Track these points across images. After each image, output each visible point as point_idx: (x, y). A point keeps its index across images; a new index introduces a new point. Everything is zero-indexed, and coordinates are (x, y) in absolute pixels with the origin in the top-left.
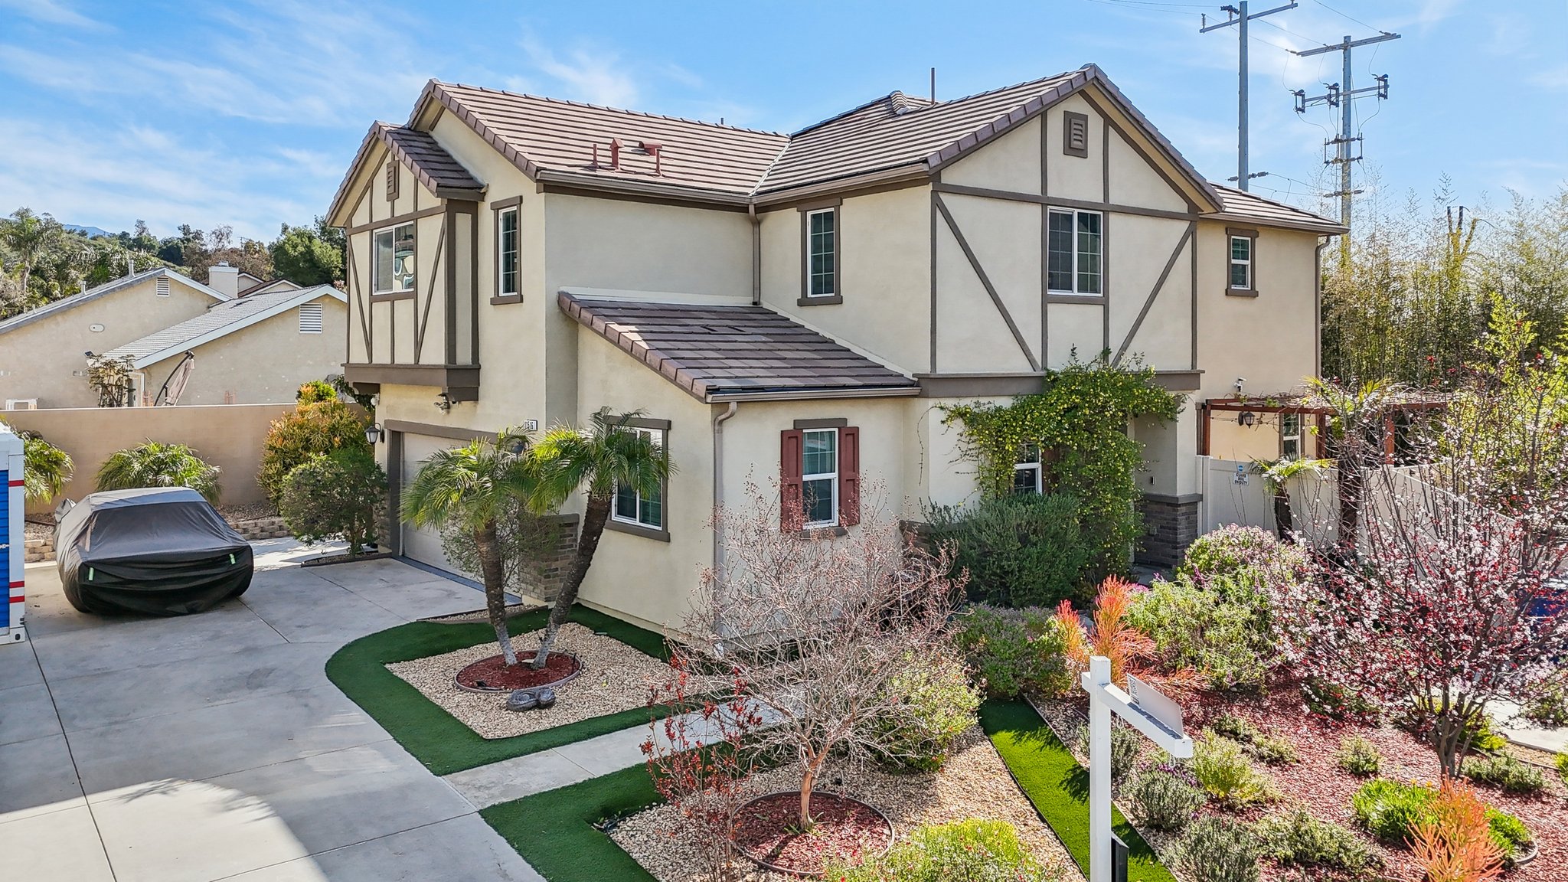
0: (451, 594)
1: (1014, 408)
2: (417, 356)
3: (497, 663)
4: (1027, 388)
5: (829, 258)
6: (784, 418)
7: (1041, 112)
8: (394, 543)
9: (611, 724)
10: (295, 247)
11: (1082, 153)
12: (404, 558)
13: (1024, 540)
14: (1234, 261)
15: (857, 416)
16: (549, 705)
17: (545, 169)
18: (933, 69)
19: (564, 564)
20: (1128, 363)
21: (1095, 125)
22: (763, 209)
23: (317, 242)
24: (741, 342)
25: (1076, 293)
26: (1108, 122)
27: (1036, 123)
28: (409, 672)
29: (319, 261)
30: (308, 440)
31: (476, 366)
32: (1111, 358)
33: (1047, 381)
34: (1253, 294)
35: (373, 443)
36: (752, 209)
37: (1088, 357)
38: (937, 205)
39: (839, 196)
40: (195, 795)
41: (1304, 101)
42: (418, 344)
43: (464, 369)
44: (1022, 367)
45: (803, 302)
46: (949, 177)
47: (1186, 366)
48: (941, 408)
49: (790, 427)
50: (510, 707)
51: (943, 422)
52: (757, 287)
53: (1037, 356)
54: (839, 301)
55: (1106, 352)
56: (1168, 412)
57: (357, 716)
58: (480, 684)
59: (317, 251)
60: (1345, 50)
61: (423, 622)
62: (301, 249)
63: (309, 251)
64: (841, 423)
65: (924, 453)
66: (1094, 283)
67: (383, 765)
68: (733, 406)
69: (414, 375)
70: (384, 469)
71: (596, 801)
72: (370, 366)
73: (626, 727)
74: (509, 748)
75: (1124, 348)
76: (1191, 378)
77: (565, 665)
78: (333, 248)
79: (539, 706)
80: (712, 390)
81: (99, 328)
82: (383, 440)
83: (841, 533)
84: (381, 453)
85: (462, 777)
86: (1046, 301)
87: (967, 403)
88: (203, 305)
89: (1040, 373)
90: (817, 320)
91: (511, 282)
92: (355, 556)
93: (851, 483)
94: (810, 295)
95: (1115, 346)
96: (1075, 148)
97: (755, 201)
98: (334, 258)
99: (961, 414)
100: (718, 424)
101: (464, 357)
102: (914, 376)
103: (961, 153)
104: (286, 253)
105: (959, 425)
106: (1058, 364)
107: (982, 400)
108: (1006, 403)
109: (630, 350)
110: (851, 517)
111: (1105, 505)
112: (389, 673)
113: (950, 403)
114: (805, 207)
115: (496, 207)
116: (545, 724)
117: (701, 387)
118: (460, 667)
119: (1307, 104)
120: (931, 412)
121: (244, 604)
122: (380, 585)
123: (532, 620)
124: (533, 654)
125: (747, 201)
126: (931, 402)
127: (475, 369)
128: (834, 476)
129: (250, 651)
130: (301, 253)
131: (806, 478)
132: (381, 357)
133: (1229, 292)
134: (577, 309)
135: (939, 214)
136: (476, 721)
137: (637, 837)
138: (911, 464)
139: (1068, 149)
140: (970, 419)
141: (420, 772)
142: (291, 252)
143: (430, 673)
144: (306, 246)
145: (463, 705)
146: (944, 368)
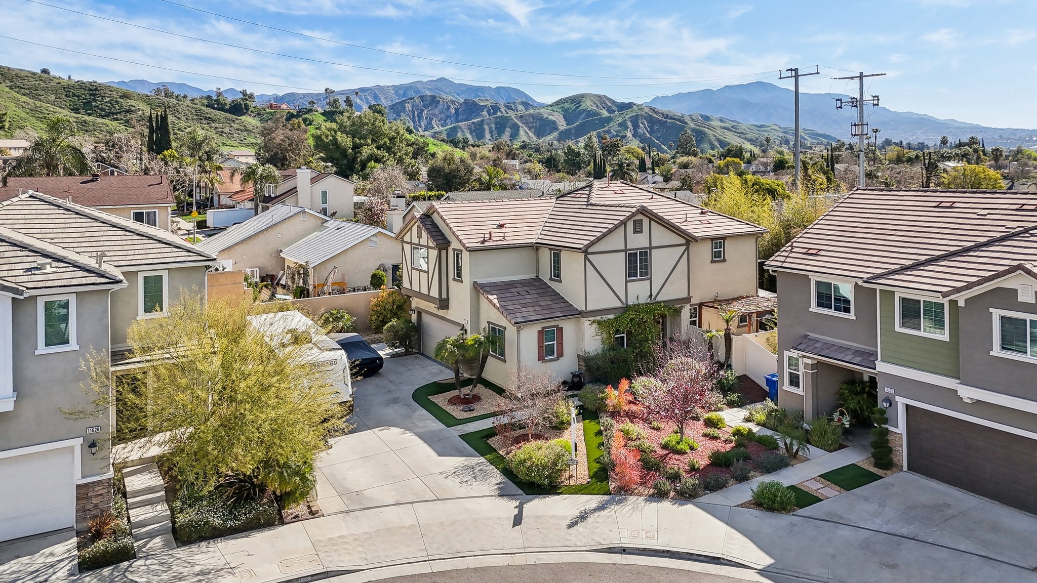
0: (443, 372)
1: (615, 318)
2: (428, 293)
3: (458, 397)
4: (622, 311)
5: (558, 267)
6: (539, 327)
7: (624, 223)
8: (419, 349)
9: (489, 416)
10: (327, 136)
11: (641, 232)
12: (422, 354)
13: (613, 362)
14: (714, 250)
15: (561, 324)
16: (473, 410)
17: (469, 247)
19: (477, 365)
20: (659, 299)
21: (646, 222)
22: (538, 248)
23: (339, 133)
24: (529, 298)
25: (639, 277)
26: (651, 219)
27: (623, 226)
28: (435, 399)
29: (341, 144)
32: (653, 297)
33: (627, 308)
34: (724, 260)
35: (411, 313)
37: (643, 300)
38: (586, 258)
39: (561, 251)
40: (395, 431)
41: (841, 103)
42: (429, 290)
43: (444, 300)
44: (618, 304)
46: (590, 250)
47: (685, 295)
48: (589, 320)
49: (541, 330)
50: (463, 410)
51: (589, 324)
52: (538, 273)
53: (624, 300)
54: (560, 281)
55: (651, 296)
56: (678, 312)
57: (424, 412)
58: (455, 404)
59: (339, 139)
60: (860, 79)
61: (435, 382)
62: (330, 138)
63: (335, 140)
64: (557, 326)
65: (583, 334)
66: (646, 272)
67: (435, 425)
68: (522, 327)
69: (427, 298)
70: (416, 325)
71: (483, 434)
72: (411, 290)
74: (463, 421)
75: (658, 293)
76: (687, 300)
77: (477, 398)
78: (348, 137)
79: (470, 410)
80: (516, 323)
81: (280, 235)
82: (414, 313)
83: (557, 359)
84: (414, 317)
85: (453, 428)
86: (627, 282)
87: (598, 318)
88: (319, 222)
89: (626, 306)
90: (554, 285)
91: (459, 274)
92: (407, 353)
93: (560, 344)
94: (553, 277)
95: (654, 294)
96: (638, 229)
97: (535, 246)
98: (348, 143)
99: (594, 322)
100: (518, 331)
102: (580, 311)
103: (592, 243)
104: (322, 140)
105: (595, 325)
106: (630, 303)
107: (603, 317)
108: (611, 317)
109: (494, 305)
110: (561, 354)
111: (645, 348)
112: (429, 399)
113: (592, 319)
114: (551, 249)
115: (454, 250)
116: (472, 416)
117: (513, 322)
118: (448, 398)
119: (843, 104)
120: (586, 322)
121: (380, 374)
122: (418, 366)
123: (467, 383)
124: (468, 395)
125: (533, 245)
126: (585, 319)
127: (448, 299)
128: (555, 342)
129: (389, 391)
130: (331, 140)
131: (545, 344)
132: (416, 289)
133: (712, 262)
134: (479, 289)
135: (587, 261)
136: (454, 414)
137: (492, 442)
138: (580, 338)
139: (635, 232)
140: (599, 323)
141: (442, 426)
142: (325, 140)
143: (441, 400)
144: (333, 136)
145: (450, 409)
146: (588, 309)
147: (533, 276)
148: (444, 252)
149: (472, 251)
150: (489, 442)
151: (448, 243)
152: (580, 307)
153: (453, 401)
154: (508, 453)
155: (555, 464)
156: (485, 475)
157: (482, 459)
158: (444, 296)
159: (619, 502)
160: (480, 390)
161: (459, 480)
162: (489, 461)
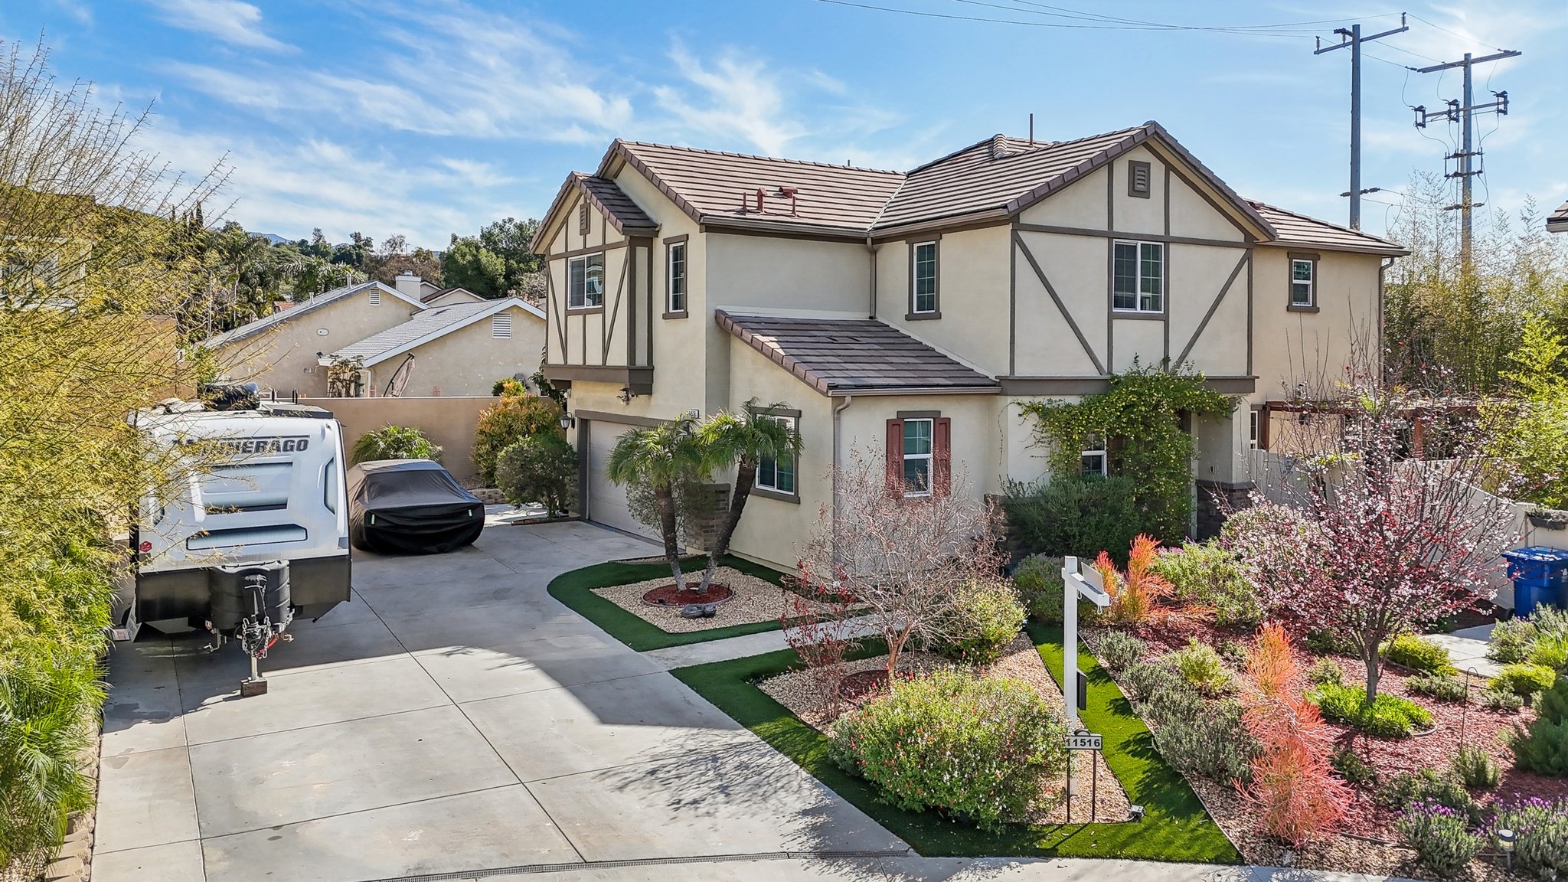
0: (630, 546)
1: (1082, 405)
2: (605, 360)
3: (672, 589)
4: (1094, 389)
5: (931, 282)
6: (889, 410)
7: (1108, 161)
8: (583, 510)
9: (756, 628)
10: (463, 256)
11: (1145, 194)
12: (589, 521)
13: (1085, 511)
14: (1295, 282)
15: (948, 409)
16: (712, 615)
17: (707, 215)
18: (1031, 115)
19: (718, 522)
20: (1183, 372)
21: (1157, 171)
22: (879, 241)
23: (483, 251)
24: (857, 349)
25: (1139, 310)
26: (1169, 167)
27: (1103, 173)
28: (610, 594)
29: (486, 269)
30: (510, 426)
31: (651, 367)
32: (1171, 365)
33: (1111, 383)
34: (1314, 310)
35: (566, 429)
36: (869, 241)
37: (1150, 361)
38: (1016, 240)
39: (939, 232)
40: (482, 657)
41: (1424, 116)
42: (605, 350)
43: (642, 370)
44: (1090, 372)
45: (910, 317)
46: (1026, 218)
47: (1242, 372)
48: (1019, 404)
49: (894, 417)
50: (683, 615)
51: (1020, 415)
52: (873, 305)
53: (1103, 361)
54: (938, 316)
55: (1166, 360)
56: (1225, 411)
57: (575, 617)
58: (661, 601)
59: (484, 260)
60: (1466, 66)
61: (613, 562)
62: (469, 258)
63: (477, 260)
64: (935, 415)
65: (1003, 439)
66: (1157, 303)
67: (600, 645)
68: (848, 399)
69: (601, 374)
70: (575, 449)
71: (748, 669)
72: (566, 366)
73: (767, 630)
74: (685, 639)
75: (1182, 358)
76: (1247, 383)
77: (722, 592)
78: (498, 257)
79: (705, 616)
80: (831, 387)
81: (325, 332)
82: (573, 426)
83: (935, 500)
84: (572, 436)
85: (654, 653)
86: (1111, 317)
87: (1041, 400)
88: (406, 312)
89: (1105, 377)
90: (920, 332)
91: (680, 300)
92: (552, 519)
93: (944, 464)
94: (915, 311)
95: (1174, 356)
96: (1139, 188)
97: (872, 235)
99: (1035, 409)
100: (837, 413)
101: (641, 360)
102: (996, 377)
103: (1036, 199)
104: (456, 262)
105: (1033, 418)
106: (1118, 371)
107: (1054, 398)
108: (1074, 401)
109: (771, 355)
110: (943, 489)
111: (1159, 486)
112: (594, 594)
113: (1026, 400)
114: (913, 239)
115: (667, 242)
116: (709, 627)
117: (823, 384)
118: (644, 592)
119: (1427, 119)
120: (1011, 408)
121: (476, 548)
122: (575, 538)
123: (696, 563)
124: (697, 585)
125: (865, 236)
126: (1010, 399)
127: (649, 370)
128: (930, 456)
129: (491, 577)
130: (469, 262)
131: (906, 457)
132: (575, 359)
133: (1290, 309)
134: (730, 323)
135: (1018, 248)
136: (661, 624)
137: (775, 688)
138: (995, 445)
139: (1134, 192)
140: (1044, 413)
141: (625, 649)
142: (460, 260)
143: (626, 597)
144: (473, 256)
146: (1021, 372)
147: (863, 316)
148: (642, 253)
149: (711, 227)
150: (762, 687)
151: (654, 229)
152: (994, 367)
153: (656, 597)
154: (828, 719)
157: (746, 736)
160: (729, 577)
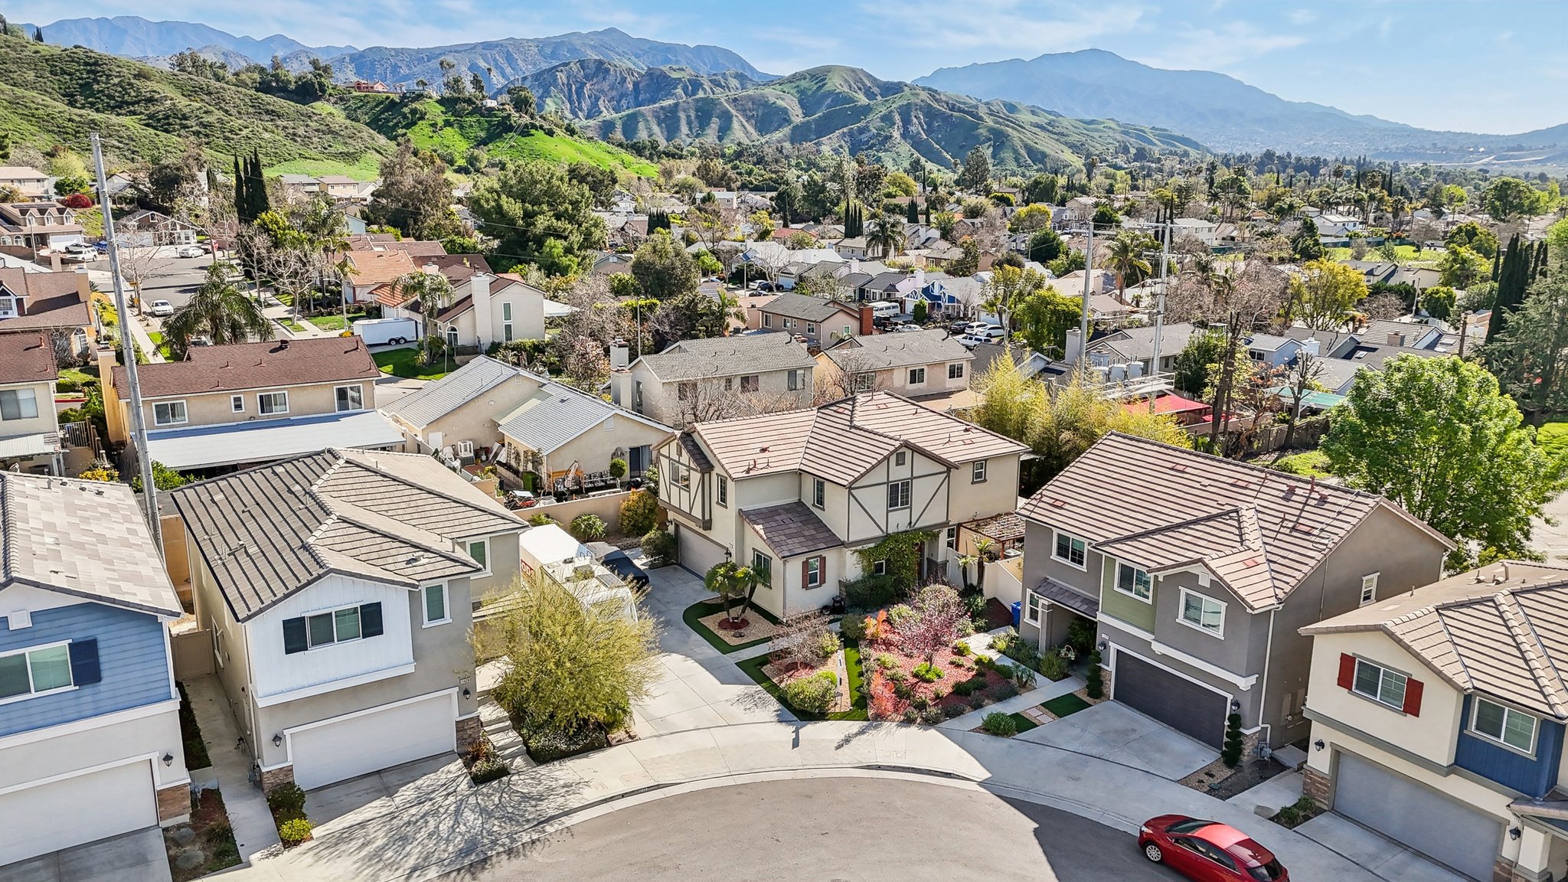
1: (875, 547)
2: (690, 511)
3: (727, 620)
4: (880, 540)
5: (821, 496)
6: (804, 558)
7: (887, 458)
8: (677, 560)
9: (759, 642)
11: (903, 464)
12: (680, 565)
13: (872, 589)
14: (976, 472)
15: (824, 553)
16: (743, 636)
20: (918, 526)
21: (908, 453)
25: (899, 507)
26: (913, 451)
27: (886, 461)
28: (705, 622)
29: (507, 213)
32: (912, 525)
33: (887, 537)
34: (985, 480)
37: (903, 527)
38: (850, 493)
39: (824, 479)
40: (677, 657)
42: (690, 508)
43: (707, 520)
44: (879, 533)
46: (854, 485)
47: (944, 519)
48: (851, 550)
49: (805, 560)
50: (734, 636)
51: (851, 553)
52: (800, 494)
53: (884, 529)
54: (824, 509)
55: (910, 523)
56: (936, 536)
57: (697, 635)
58: (724, 628)
61: (701, 603)
62: (492, 203)
64: (820, 557)
65: (845, 563)
66: (906, 502)
67: (711, 651)
68: (789, 558)
69: (688, 516)
70: (673, 537)
72: (671, 505)
73: (762, 643)
74: (736, 648)
75: (917, 521)
76: (946, 523)
77: (745, 623)
78: (516, 202)
79: (741, 636)
82: (671, 524)
83: (820, 585)
84: (671, 529)
85: (728, 654)
86: (888, 512)
87: (859, 548)
88: (535, 386)
89: (885, 534)
90: (818, 513)
91: (724, 500)
92: (666, 564)
93: (823, 573)
94: (815, 504)
95: (913, 521)
96: (900, 461)
97: (799, 471)
98: (517, 211)
99: (856, 551)
100: (784, 564)
102: (843, 541)
104: (482, 206)
105: (856, 554)
106: (890, 531)
107: (864, 546)
108: (872, 545)
109: (761, 536)
110: (823, 581)
111: (903, 575)
112: (699, 621)
113: (854, 548)
114: (815, 477)
115: (717, 477)
116: (743, 641)
118: (717, 621)
120: (848, 552)
122: (682, 580)
123: (734, 603)
124: (736, 618)
125: (797, 471)
126: (848, 549)
127: (711, 521)
128: (818, 571)
129: (660, 612)
130: (493, 207)
131: (809, 573)
132: (675, 504)
133: (973, 483)
134: (745, 516)
135: (851, 496)
136: (727, 640)
137: (766, 669)
138: (842, 564)
139: (898, 464)
140: (860, 552)
141: (718, 653)
143: (710, 622)
145: (721, 633)
146: (851, 539)
147: (796, 499)
148: (707, 476)
149: (736, 481)
150: (762, 670)
151: (712, 467)
152: (844, 538)
153: (724, 625)
154: (781, 682)
155: (824, 696)
156: (765, 704)
157: (760, 688)
158: (707, 517)
159: (876, 727)
160: (750, 614)
161: (742, 707)
162: (765, 689)
